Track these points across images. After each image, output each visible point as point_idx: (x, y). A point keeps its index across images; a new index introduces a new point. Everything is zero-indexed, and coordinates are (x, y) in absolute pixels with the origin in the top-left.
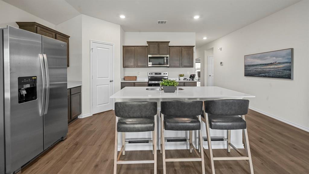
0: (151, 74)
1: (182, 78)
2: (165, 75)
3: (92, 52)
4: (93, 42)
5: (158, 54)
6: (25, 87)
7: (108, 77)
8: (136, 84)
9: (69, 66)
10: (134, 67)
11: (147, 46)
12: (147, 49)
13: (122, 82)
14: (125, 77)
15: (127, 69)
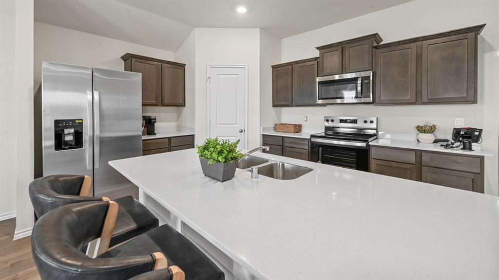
0: (330, 120)
1: (428, 138)
2: (368, 125)
3: (210, 83)
4: (211, 67)
5: (342, 74)
6: (66, 131)
7: (236, 124)
8: (286, 140)
9: (185, 106)
10: (292, 106)
11: (316, 59)
12: (316, 65)
13: (263, 135)
14: (275, 125)
15: (285, 110)
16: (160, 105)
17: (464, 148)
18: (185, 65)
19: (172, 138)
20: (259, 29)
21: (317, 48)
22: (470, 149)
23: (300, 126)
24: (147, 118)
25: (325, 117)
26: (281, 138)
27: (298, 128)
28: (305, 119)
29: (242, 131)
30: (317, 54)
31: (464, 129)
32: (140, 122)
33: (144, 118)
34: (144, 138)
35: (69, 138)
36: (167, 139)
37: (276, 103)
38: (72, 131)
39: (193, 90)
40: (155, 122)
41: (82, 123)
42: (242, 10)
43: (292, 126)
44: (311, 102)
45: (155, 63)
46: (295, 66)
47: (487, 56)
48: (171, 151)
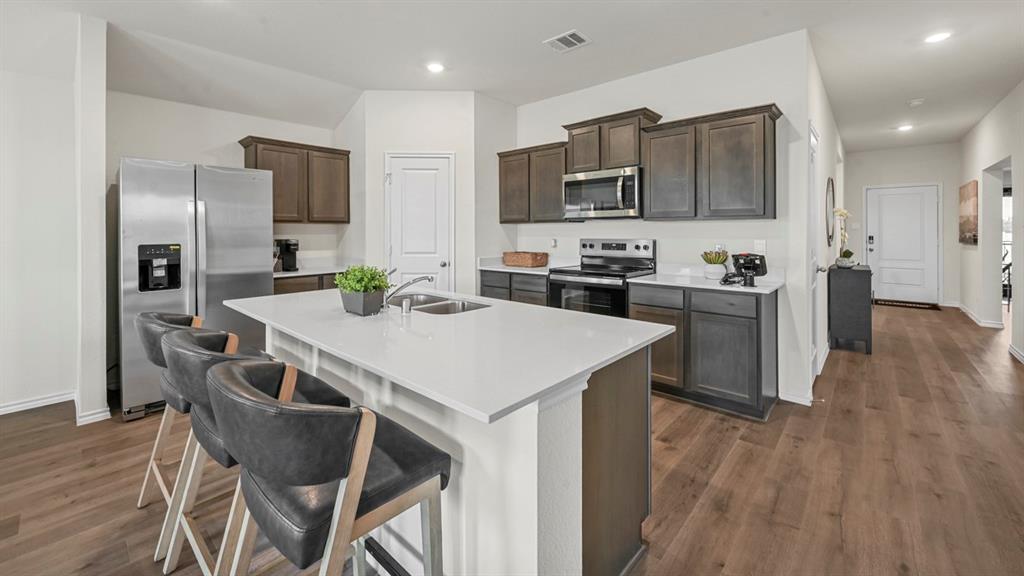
0: (588, 245)
3: (390, 183)
4: (392, 157)
5: (600, 169)
6: (156, 262)
7: (434, 253)
8: (514, 278)
9: (348, 222)
10: (528, 221)
11: (563, 144)
12: (563, 155)
13: (481, 271)
14: (505, 254)
15: (524, 228)
16: (306, 220)
17: (745, 285)
18: (349, 152)
19: (325, 277)
20: (473, 93)
21: (565, 127)
22: (752, 285)
23: (546, 255)
24: (284, 242)
25: (581, 240)
26: (508, 276)
27: (541, 259)
28: (553, 244)
29: (444, 265)
30: (564, 137)
31: (744, 255)
32: (271, 249)
33: (279, 243)
34: (276, 275)
35: (160, 273)
36: (316, 278)
37: (506, 217)
38: (164, 262)
39: (362, 195)
40: (297, 250)
41: (179, 250)
42: (435, 68)
43: (528, 256)
44: (555, 216)
45: (297, 150)
46: (533, 156)
47: (793, 146)
48: (322, 289)
